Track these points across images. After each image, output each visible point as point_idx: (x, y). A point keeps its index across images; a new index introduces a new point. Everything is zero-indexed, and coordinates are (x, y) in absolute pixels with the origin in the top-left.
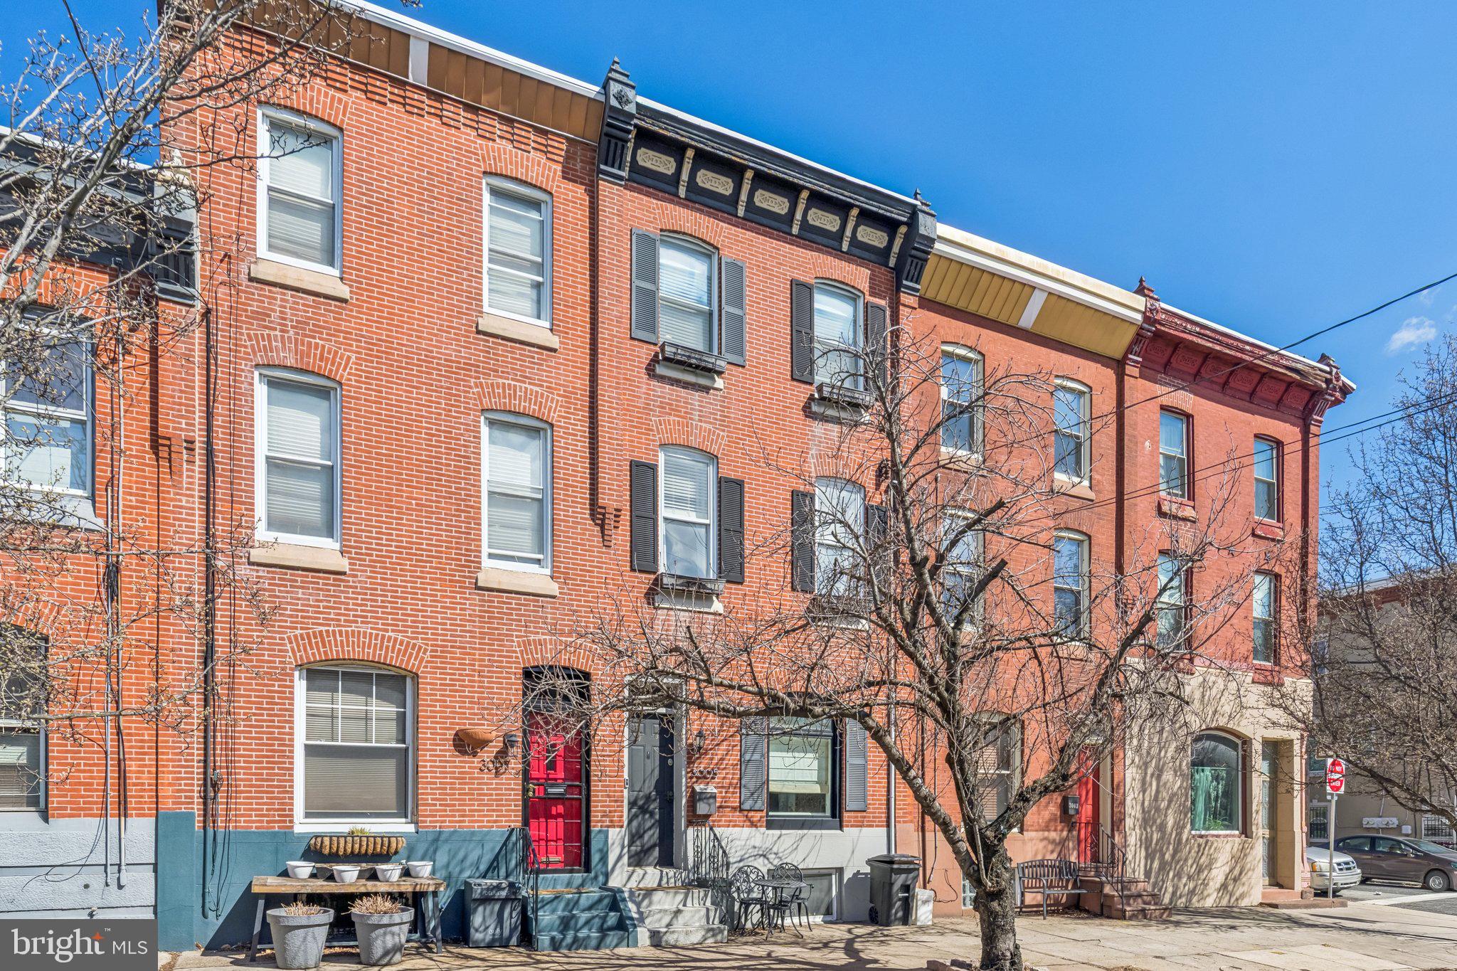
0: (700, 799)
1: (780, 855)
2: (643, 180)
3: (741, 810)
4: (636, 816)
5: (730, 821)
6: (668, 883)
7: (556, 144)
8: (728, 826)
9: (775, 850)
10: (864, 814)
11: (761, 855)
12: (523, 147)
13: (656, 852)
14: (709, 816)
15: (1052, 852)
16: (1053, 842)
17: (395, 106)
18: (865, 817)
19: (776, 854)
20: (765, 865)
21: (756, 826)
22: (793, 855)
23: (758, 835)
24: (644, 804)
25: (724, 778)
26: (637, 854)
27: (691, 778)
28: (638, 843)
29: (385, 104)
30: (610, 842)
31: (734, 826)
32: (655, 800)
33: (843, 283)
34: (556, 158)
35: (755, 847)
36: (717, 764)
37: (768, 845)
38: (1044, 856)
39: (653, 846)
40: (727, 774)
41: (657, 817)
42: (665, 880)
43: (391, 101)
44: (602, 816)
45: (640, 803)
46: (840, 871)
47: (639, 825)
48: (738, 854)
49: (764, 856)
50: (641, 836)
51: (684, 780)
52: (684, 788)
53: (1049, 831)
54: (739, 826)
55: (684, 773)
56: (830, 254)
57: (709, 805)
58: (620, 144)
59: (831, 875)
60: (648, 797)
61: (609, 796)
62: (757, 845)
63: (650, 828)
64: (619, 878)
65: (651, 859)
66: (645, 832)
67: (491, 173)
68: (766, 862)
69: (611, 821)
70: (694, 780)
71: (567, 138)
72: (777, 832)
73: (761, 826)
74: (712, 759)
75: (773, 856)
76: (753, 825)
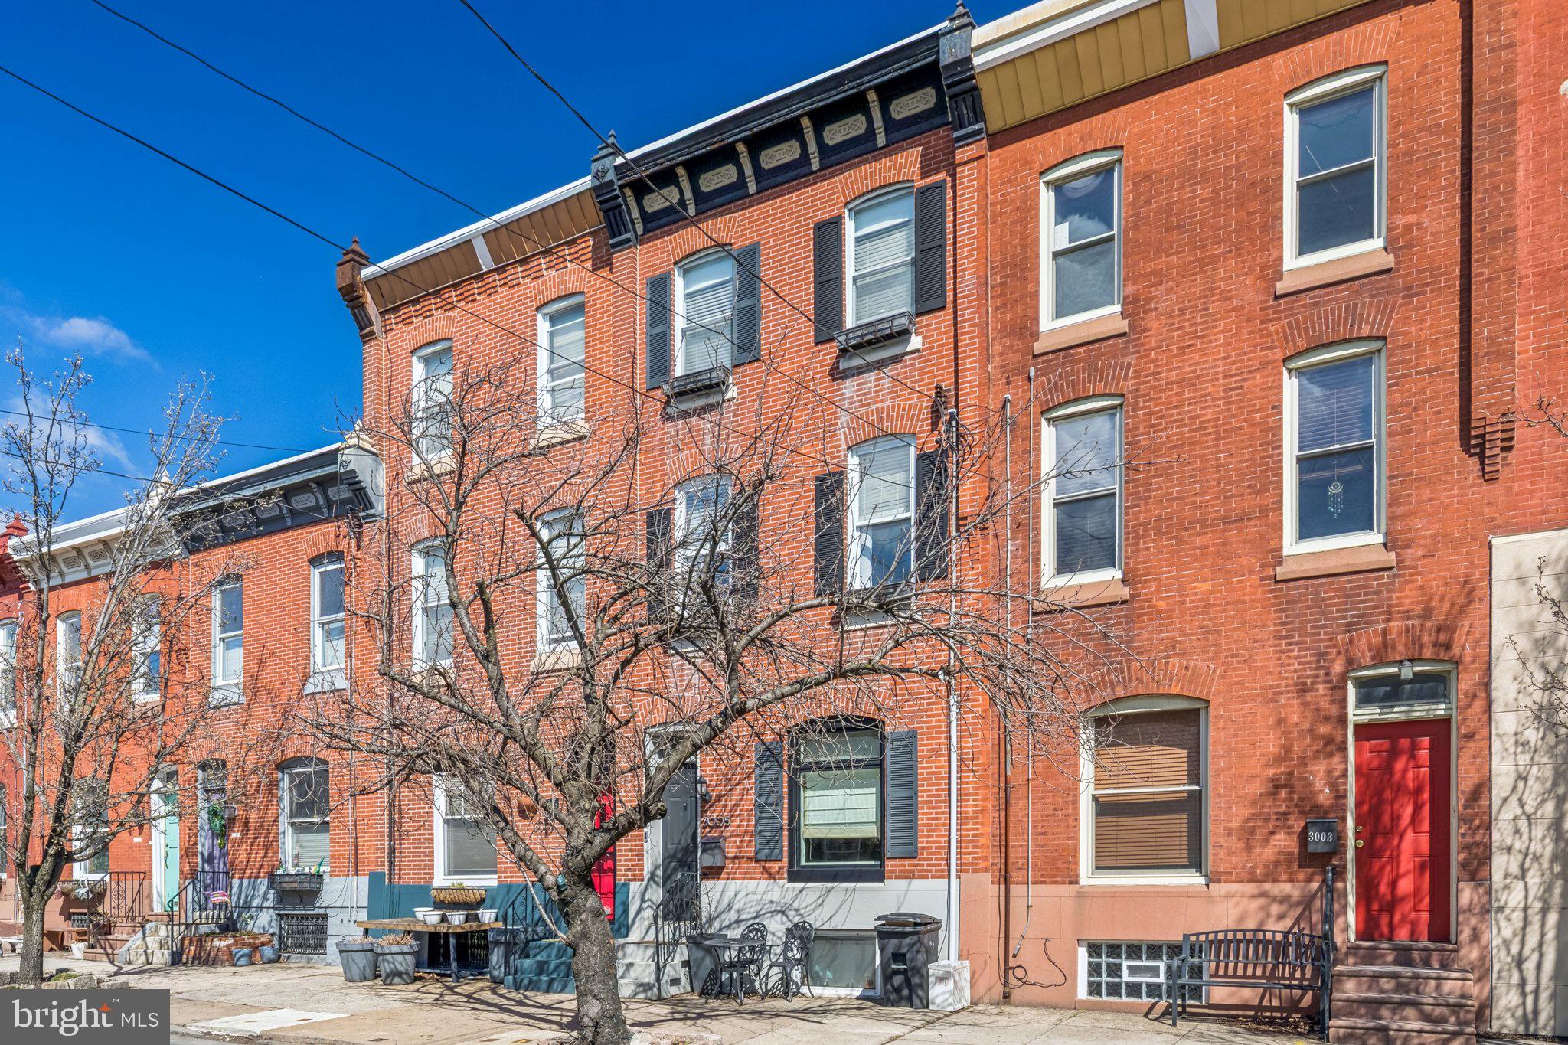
0: (705, 850)
1: (802, 912)
2: (658, 223)
3: (757, 861)
5: (746, 873)
7: (584, 245)
8: (744, 879)
9: (796, 905)
10: (915, 861)
11: (779, 912)
12: (562, 266)
14: (723, 868)
15: (1281, 917)
16: (1284, 900)
17: (481, 297)
18: (915, 866)
19: (796, 910)
20: (783, 923)
21: (775, 879)
22: (817, 913)
23: (776, 888)
25: (739, 826)
27: (704, 828)
29: (475, 300)
30: (631, 895)
31: (751, 879)
33: (885, 186)
34: (586, 257)
35: (772, 902)
36: (731, 811)
37: (788, 899)
38: (1262, 923)
40: (741, 821)
43: (479, 294)
44: (626, 870)
45: (679, 855)
48: (752, 910)
49: (783, 912)
51: (698, 831)
52: (699, 839)
53: (1275, 881)
54: (755, 879)
55: (698, 823)
56: (864, 162)
57: (713, 856)
58: (616, 212)
61: (631, 850)
62: (775, 899)
64: (638, 931)
67: (542, 306)
68: (785, 919)
69: (634, 875)
70: (708, 830)
71: (590, 234)
72: (799, 885)
73: (780, 879)
74: (725, 806)
75: (792, 913)
76: (772, 877)
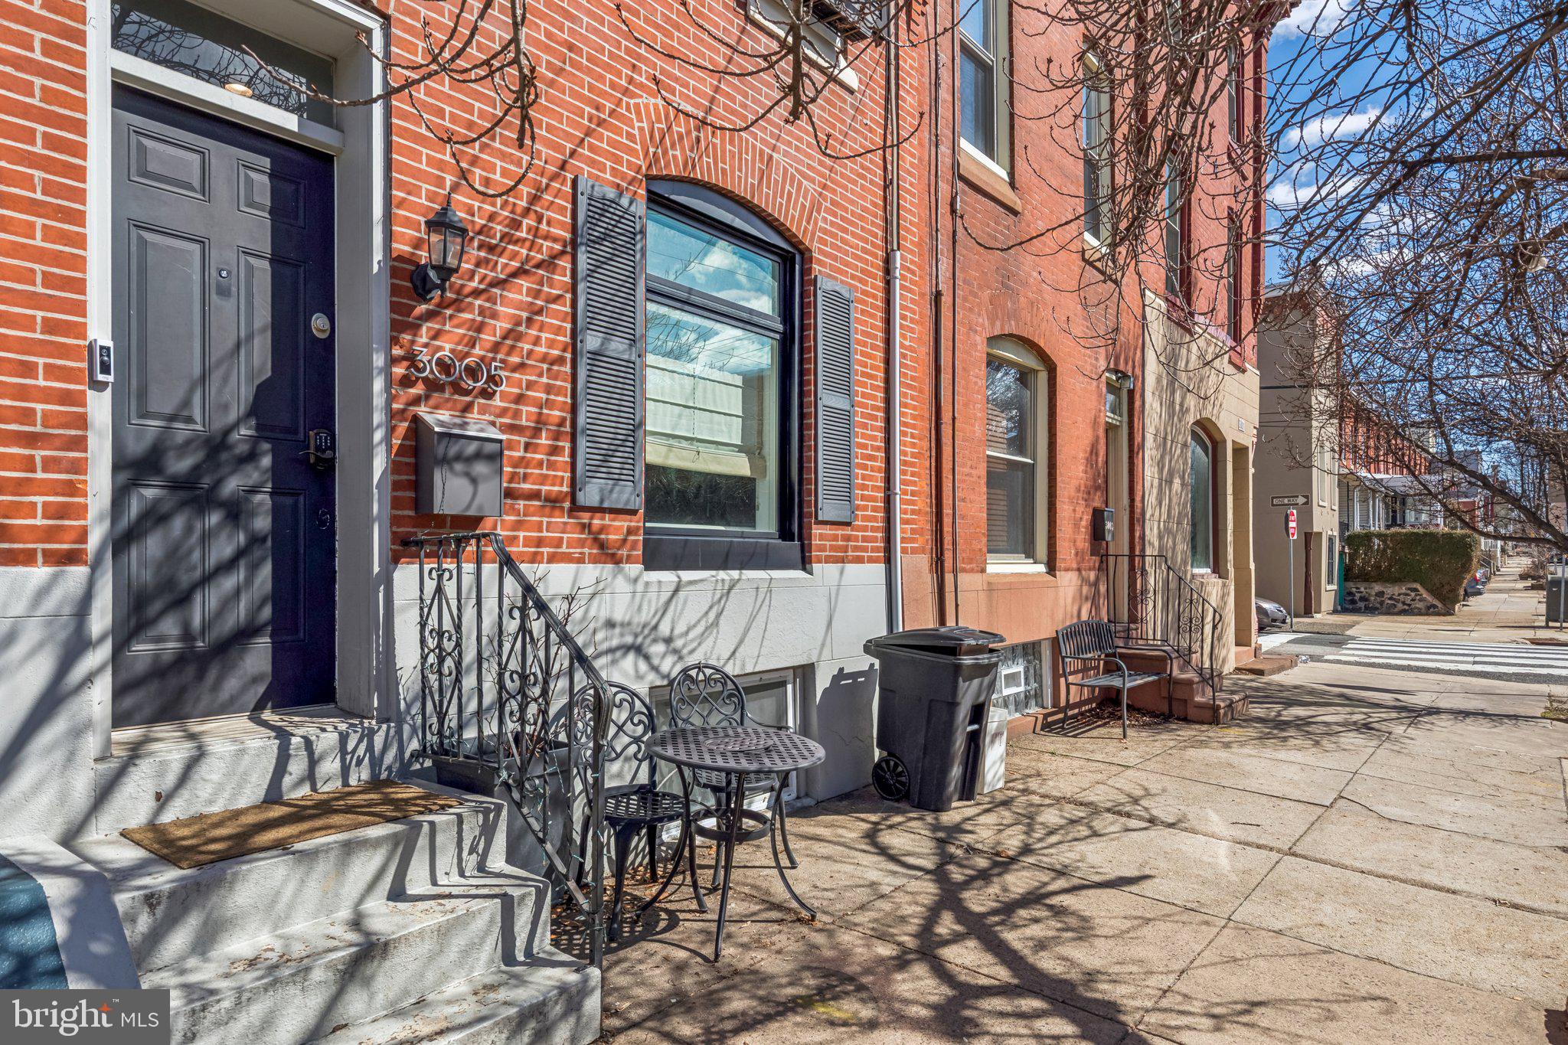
0: (446, 461)
1: (678, 643)
3: (575, 508)
4: (154, 517)
5: (540, 543)
6: (311, 777)
9: (664, 629)
10: (848, 531)
11: (627, 649)
13: (258, 657)
14: (473, 522)
18: (848, 538)
19: (668, 641)
20: (639, 677)
21: (616, 560)
22: (709, 642)
23: (621, 584)
24: (196, 469)
25: (519, 399)
26: (159, 671)
27: (406, 382)
28: (169, 626)
31: (552, 558)
32: (251, 457)
35: (610, 624)
36: (496, 347)
37: (645, 616)
38: (1078, 616)
39: (245, 634)
40: (530, 385)
41: (262, 523)
42: (297, 767)
45: (180, 465)
46: (805, 673)
47: (174, 554)
49: (638, 650)
50: (183, 600)
51: (378, 384)
52: (378, 417)
53: (1081, 570)
54: (567, 558)
55: (379, 360)
57: (474, 481)
59: (783, 684)
60: (216, 446)
62: (618, 616)
63: (228, 566)
65: (232, 684)
66: (207, 579)
68: (643, 666)
70: (418, 390)
72: (668, 577)
73: (630, 560)
74: (480, 328)
75: (659, 648)
76: (607, 554)
